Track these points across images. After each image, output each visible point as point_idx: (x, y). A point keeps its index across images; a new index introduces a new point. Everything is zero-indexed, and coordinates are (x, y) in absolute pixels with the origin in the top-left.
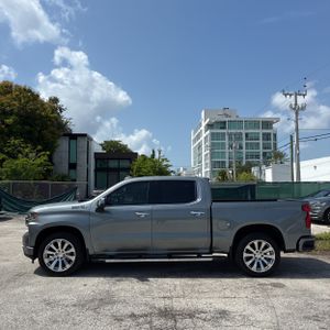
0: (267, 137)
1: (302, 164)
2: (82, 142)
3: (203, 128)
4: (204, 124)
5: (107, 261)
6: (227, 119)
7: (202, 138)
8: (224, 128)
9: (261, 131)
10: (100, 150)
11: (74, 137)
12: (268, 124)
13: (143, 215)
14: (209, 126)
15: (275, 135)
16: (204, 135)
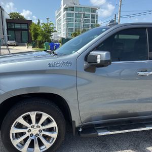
3: (62, 10)
4: (63, 8)
7: (62, 16)
8: (73, 10)
9: (91, 13)
12: (94, 10)
14: (66, 9)
15: (97, 16)
16: (62, 14)
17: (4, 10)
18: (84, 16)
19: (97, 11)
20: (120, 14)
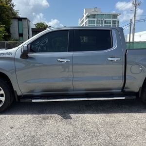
0: (114, 22)
1: (135, 34)
2: (25, 22)
3: (84, 18)
4: (85, 16)
5: (34, 101)
6: (96, 13)
7: (84, 23)
8: (95, 18)
9: (112, 20)
10: (34, 27)
11: (20, 19)
12: (115, 16)
13: (65, 61)
14: (88, 17)
15: (118, 21)
16: (85, 21)
17: (30, 21)
18: (105, 22)
19: (118, 17)
20: (135, 18)
